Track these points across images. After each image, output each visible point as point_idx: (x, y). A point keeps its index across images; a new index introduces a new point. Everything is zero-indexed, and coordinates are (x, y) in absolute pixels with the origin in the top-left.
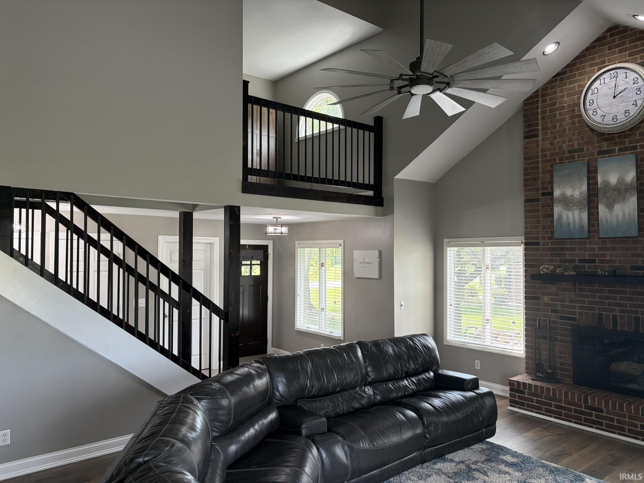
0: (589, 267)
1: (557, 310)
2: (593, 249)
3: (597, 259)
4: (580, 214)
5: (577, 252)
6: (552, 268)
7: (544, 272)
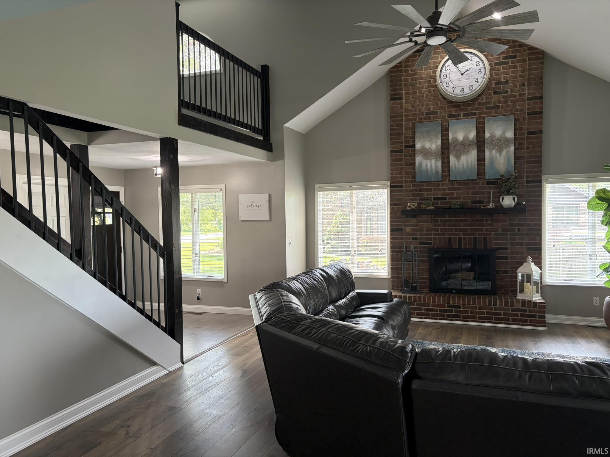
0: (442, 203)
1: (417, 237)
2: (445, 190)
3: (447, 197)
4: (436, 163)
5: (432, 192)
6: (416, 204)
7: (411, 208)
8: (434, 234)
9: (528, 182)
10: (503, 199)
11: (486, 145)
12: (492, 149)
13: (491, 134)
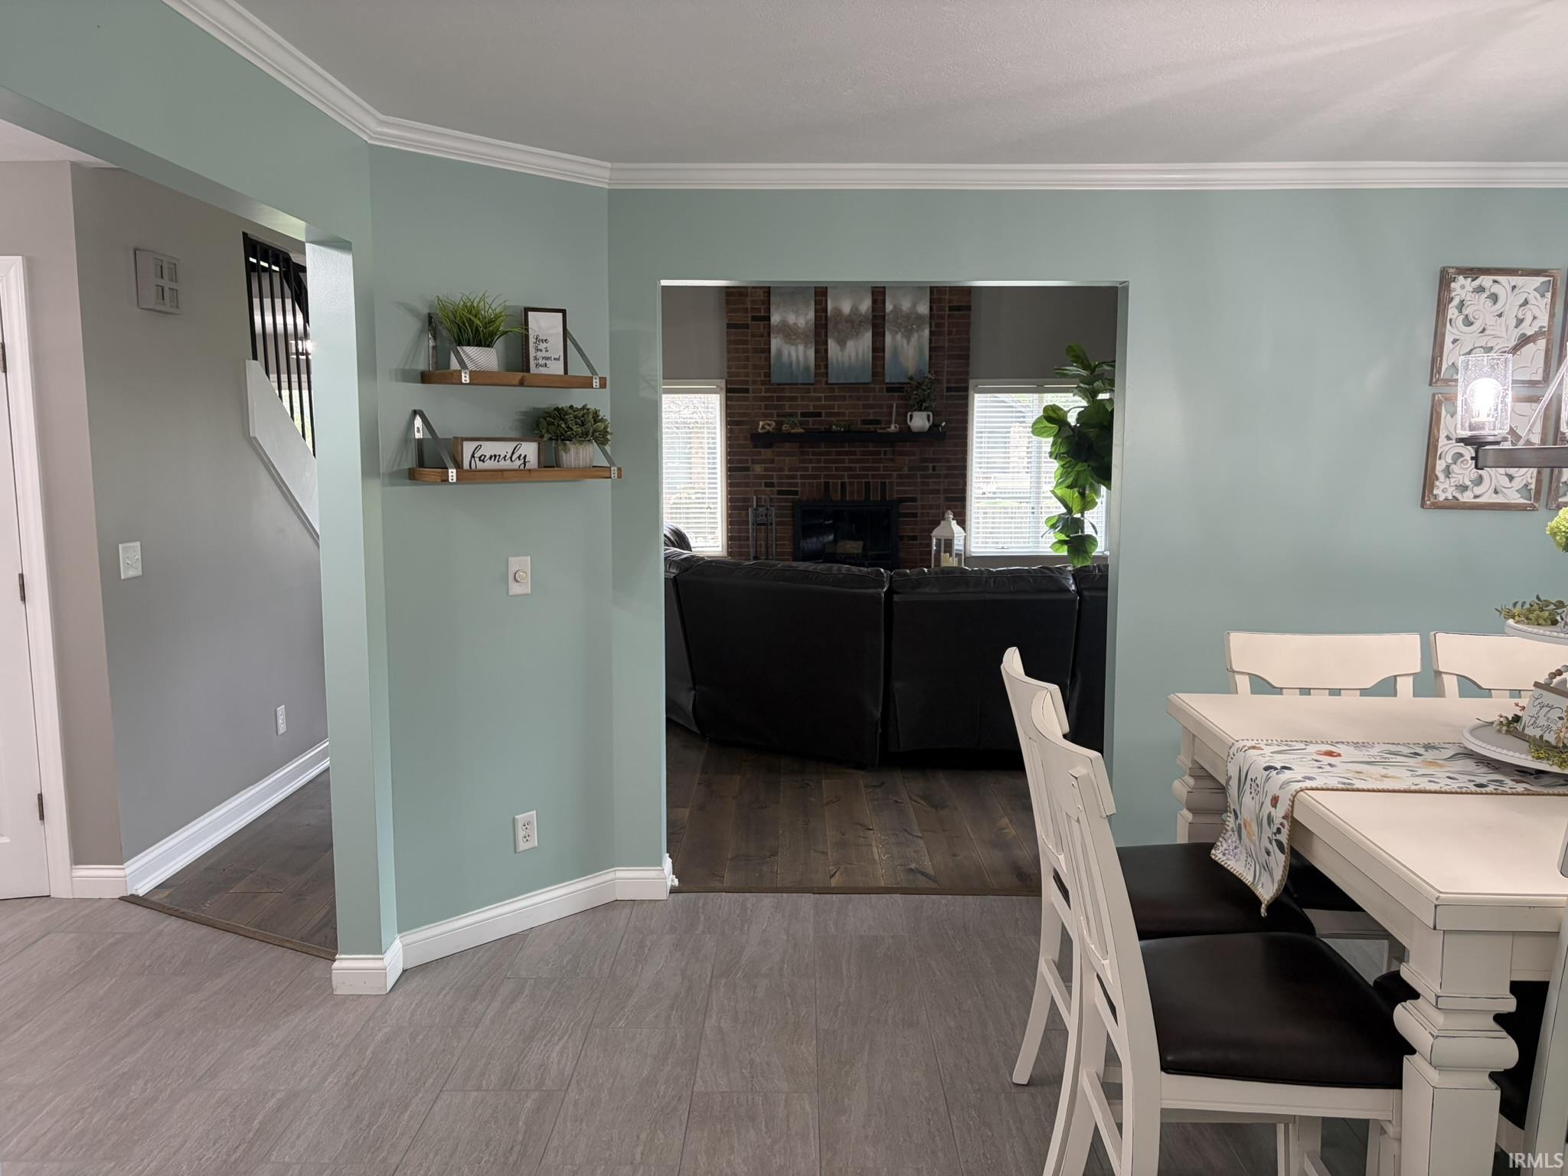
0: (814, 423)
1: (774, 482)
2: (819, 399)
3: (823, 411)
4: (805, 351)
5: (799, 403)
6: (774, 423)
7: (764, 431)
8: (802, 477)
9: (949, 389)
10: (911, 416)
11: (887, 325)
12: (897, 332)
13: (895, 307)
